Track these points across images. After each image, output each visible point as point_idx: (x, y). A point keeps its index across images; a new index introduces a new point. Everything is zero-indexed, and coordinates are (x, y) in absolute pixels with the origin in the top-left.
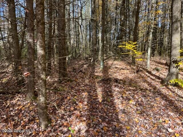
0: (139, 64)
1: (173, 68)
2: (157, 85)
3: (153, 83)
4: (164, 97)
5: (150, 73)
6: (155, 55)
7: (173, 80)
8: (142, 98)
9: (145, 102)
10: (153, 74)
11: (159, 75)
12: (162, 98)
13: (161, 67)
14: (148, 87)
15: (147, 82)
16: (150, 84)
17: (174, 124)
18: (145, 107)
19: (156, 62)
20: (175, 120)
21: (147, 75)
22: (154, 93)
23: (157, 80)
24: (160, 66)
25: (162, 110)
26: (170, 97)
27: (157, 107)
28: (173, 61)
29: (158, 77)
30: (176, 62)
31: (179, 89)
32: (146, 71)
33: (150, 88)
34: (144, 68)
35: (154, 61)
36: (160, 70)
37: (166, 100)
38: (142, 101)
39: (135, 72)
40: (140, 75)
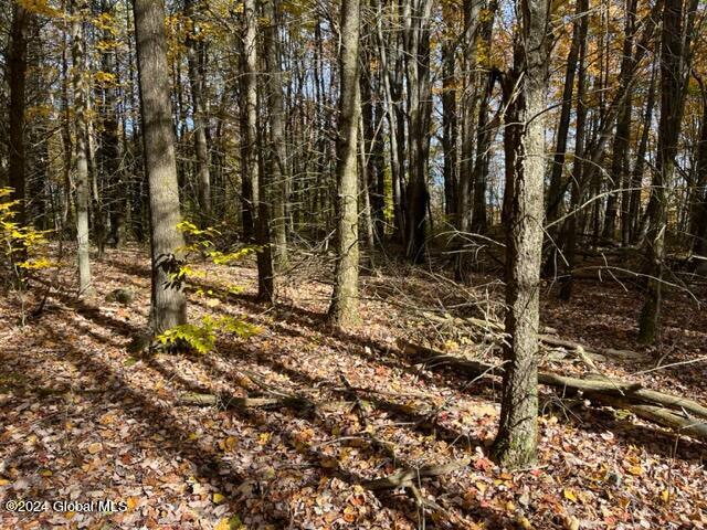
0: (49, 280)
1: (166, 287)
2: (116, 359)
3: (101, 354)
4: (136, 404)
5: (91, 313)
6: (121, 240)
7: (167, 333)
8: (42, 433)
9: (51, 450)
10: (107, 315)
11: (127, 319)
12: (127, 409)
13: (139, 286)
14: (78, 374)
15: (73, 355)
16: (85, 362)
17: (159, 501)
18: (48, 473)
19: (123, 267)
20: (163, 486)
21: (77, 326)
22: (96, 397)
23: (118, 339)
24: (135, 281)
25: (118, 462)
26: (154, 399)
27: (100, 455)
28: (162, 264)
29: (125, 325)
30: (172, 266)
31: (191, 360)
32: (76, 307)
33: (84, 379)
34: (68, 298)
35: (117, 264)
36: (133, 297)
37: (139, 412)
38: (39, 447)
39: (24, 317)
40: (48, 327)
